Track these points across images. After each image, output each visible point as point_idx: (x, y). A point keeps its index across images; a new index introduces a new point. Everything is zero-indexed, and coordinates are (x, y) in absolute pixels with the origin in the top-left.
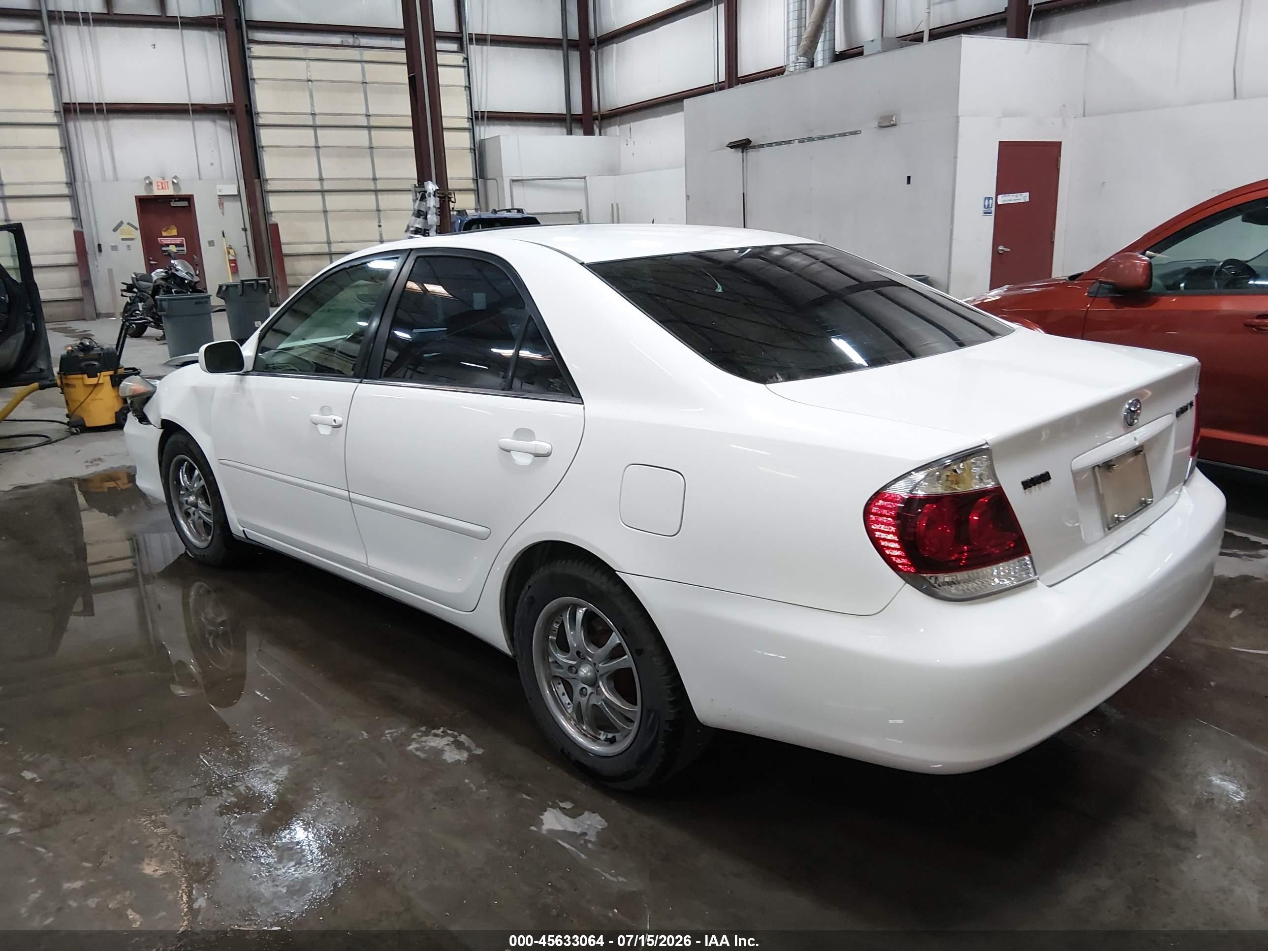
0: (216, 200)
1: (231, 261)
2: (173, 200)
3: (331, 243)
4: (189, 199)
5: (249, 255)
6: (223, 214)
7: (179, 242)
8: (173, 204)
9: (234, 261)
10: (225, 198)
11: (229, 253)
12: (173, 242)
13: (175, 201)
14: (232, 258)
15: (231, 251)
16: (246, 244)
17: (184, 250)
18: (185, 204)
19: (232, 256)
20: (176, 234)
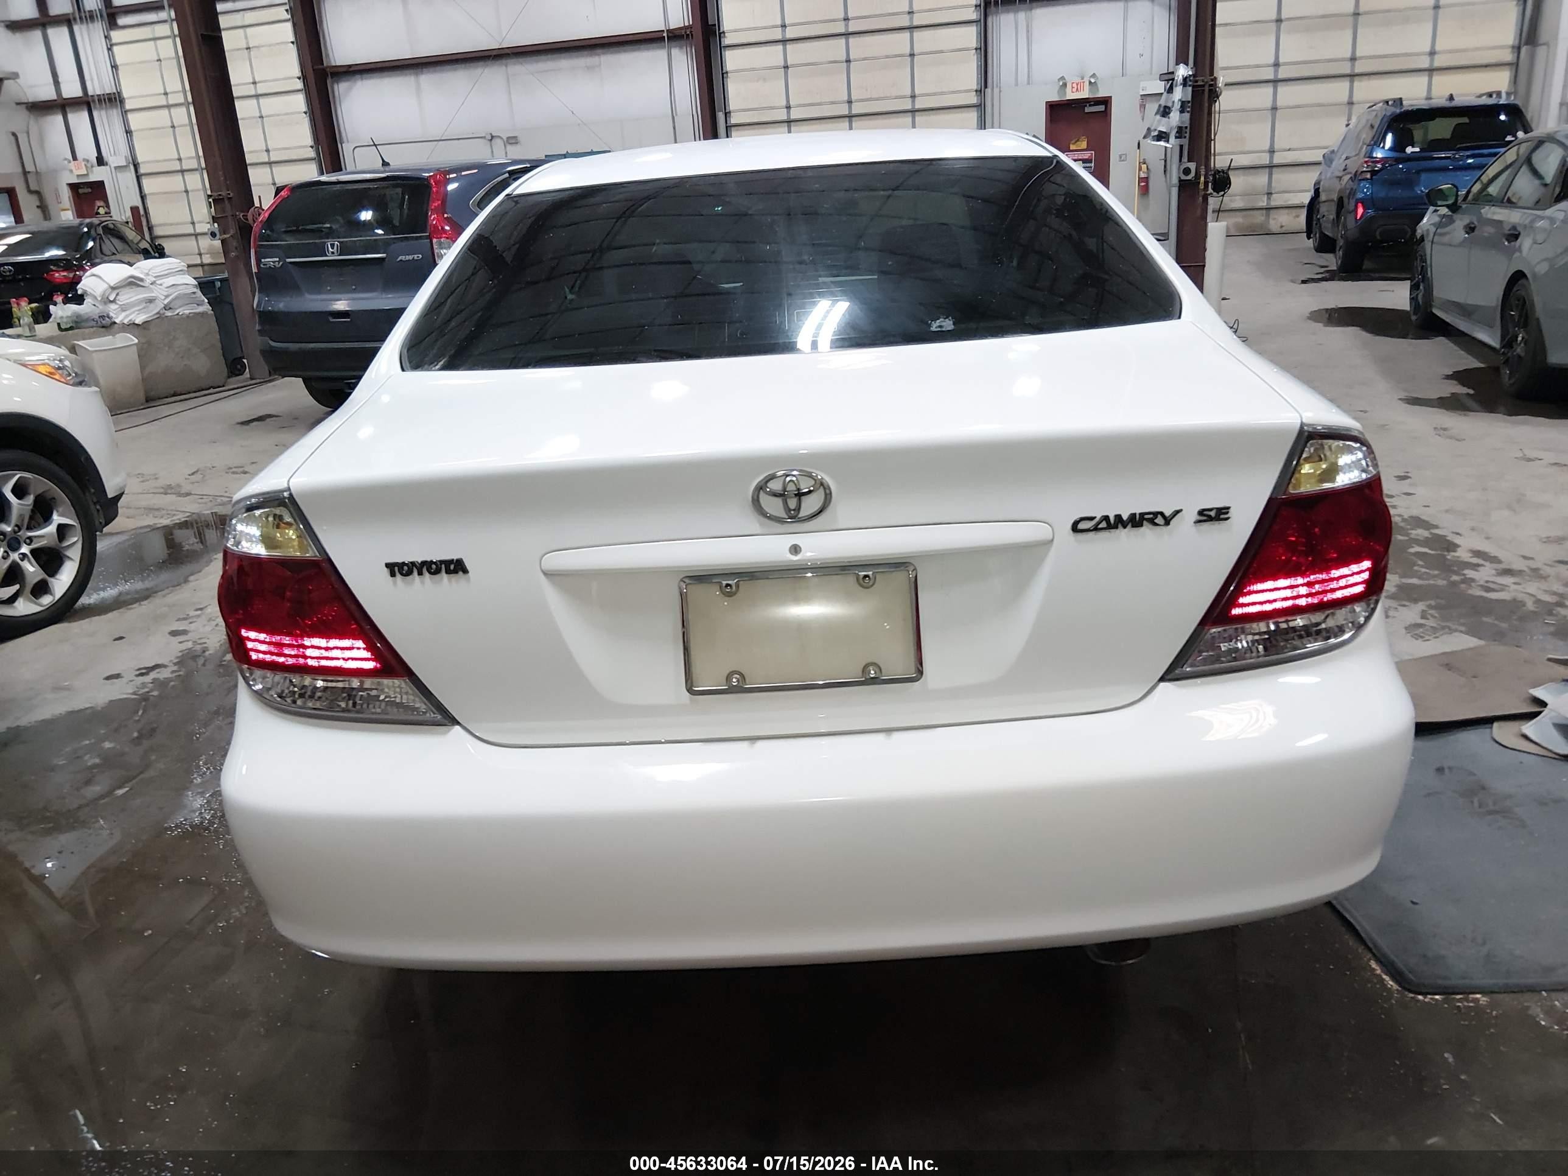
0: (1137, 101)
1: (1141, 180)
2: (1088, 105)
3: (1274, 151)
4: (1106, 102)
5: (1165, 171)
6: (1143, 119)
7: (1087, 157)
8: (1087, 110)
9: (1146, 180)
10: (1148, 98)
11: (1140, 169)
12: (1080, 158)
13: (1090, 106)
14: (1143, 175)
15: (1144, 167)
16: (1163, 157)
17: (1091, 167)
18: (1102, 108)
19: (1143, 172)
20: (1085, 147)
